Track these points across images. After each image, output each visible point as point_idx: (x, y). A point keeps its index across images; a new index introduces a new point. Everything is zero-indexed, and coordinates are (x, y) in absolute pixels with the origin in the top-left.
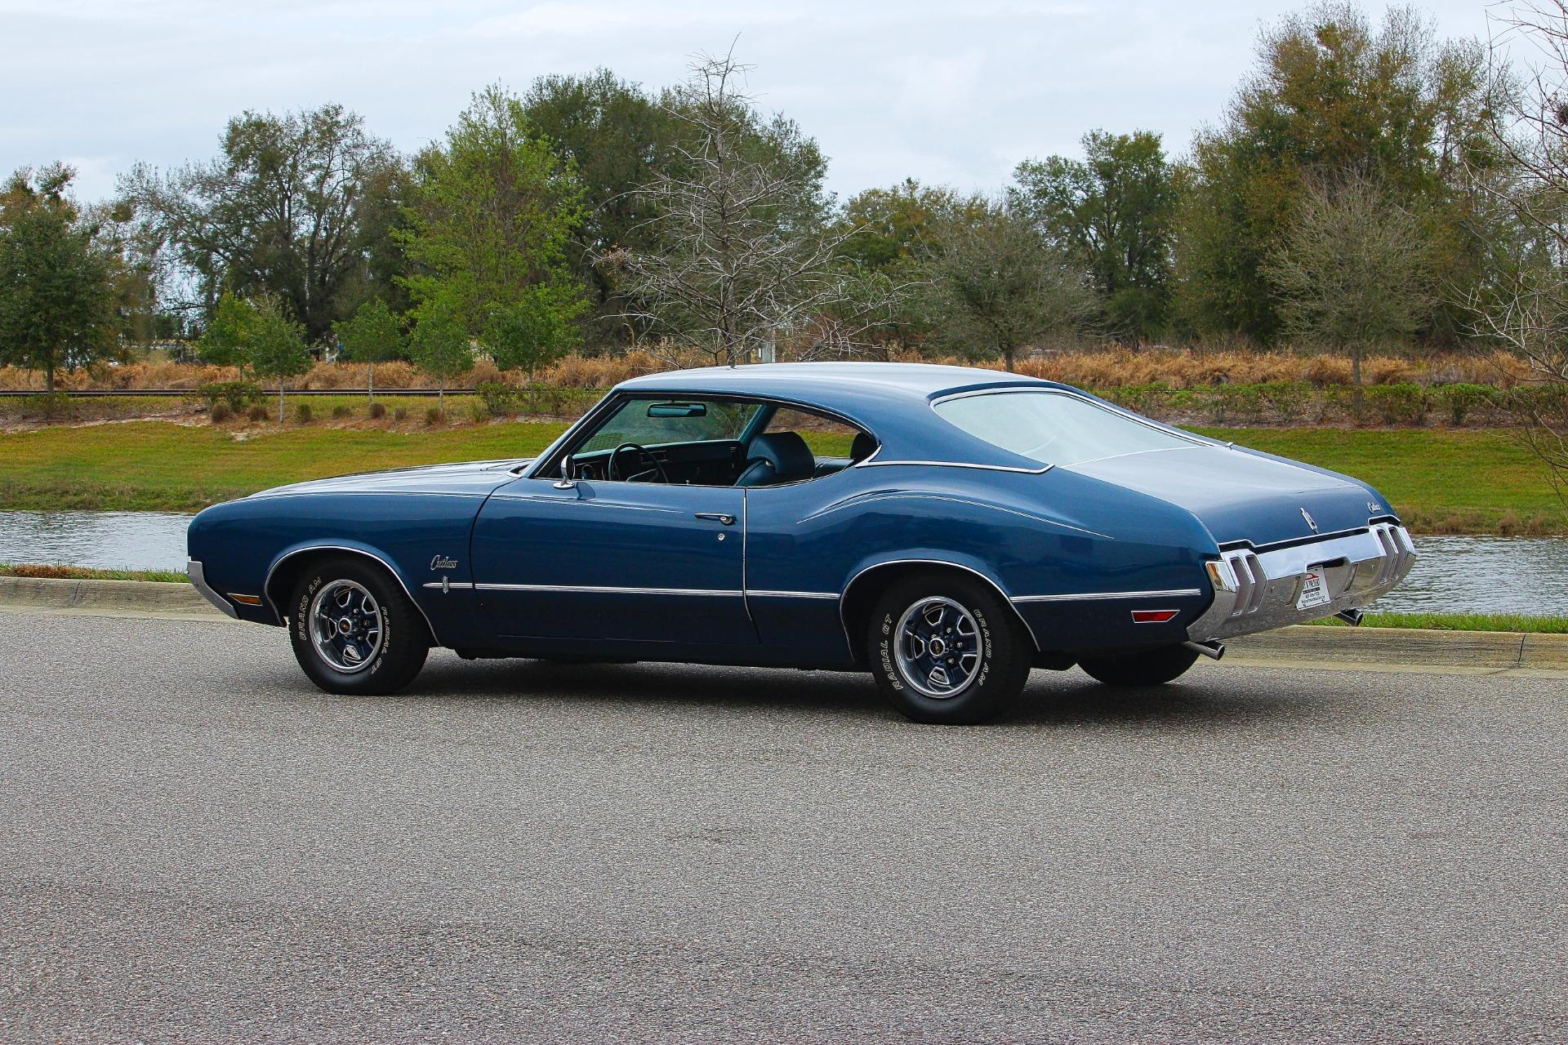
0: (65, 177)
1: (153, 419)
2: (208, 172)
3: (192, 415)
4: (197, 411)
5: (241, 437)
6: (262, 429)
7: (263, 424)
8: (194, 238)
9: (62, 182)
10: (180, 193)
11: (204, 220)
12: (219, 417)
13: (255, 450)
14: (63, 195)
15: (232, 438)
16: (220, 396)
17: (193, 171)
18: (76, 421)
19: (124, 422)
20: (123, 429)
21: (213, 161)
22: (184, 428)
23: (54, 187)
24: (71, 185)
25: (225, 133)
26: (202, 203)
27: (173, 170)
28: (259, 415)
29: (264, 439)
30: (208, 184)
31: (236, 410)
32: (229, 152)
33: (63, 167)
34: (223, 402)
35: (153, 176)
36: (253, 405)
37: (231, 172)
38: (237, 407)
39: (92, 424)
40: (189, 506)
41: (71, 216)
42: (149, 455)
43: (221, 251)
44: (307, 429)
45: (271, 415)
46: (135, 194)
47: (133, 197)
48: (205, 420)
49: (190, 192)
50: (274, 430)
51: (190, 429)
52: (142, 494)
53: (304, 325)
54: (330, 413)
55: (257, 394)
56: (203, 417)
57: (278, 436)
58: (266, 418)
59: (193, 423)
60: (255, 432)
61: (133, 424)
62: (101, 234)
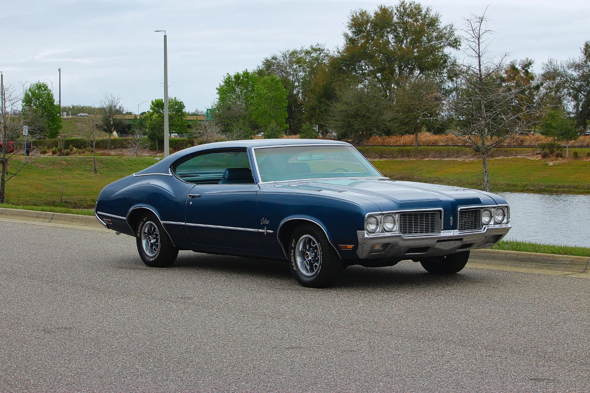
0: (530, 64)
1: (521, 157)
2: (578, 62)
3: (536, 155)
4: (537, 154)
5: (551, 164)
6: (560, 161)
7: (560, 159)
8: (571, 87)
9: (529, 65)
10: (566, 70)
11: (575, 80)
12: (545, 156)
13: (555, 169)
14: (529, 70)
15: (548, 164)
16: (546, 148)
17: (572, 62)
18: (492, 157)
19: (510, 157)
20: (508, 160)
21: (579, 58)
22: (531, 160)
23: (526, 67)
24: (532, 67)
25: (583, 47)
26: (575, 74)
27: (563, 61)
28: (560, 155)
29: (560, 165)
30: (577, 67)
31: (551, 153)
32: (585, 54)
33: (529, 60)
34: (547, 151)
35: (555, 63)
36: (557, 152)
37: (586, 62)
38: (552, 152)
39: (498, 158)
40: (525, 190)
41: (532, 78)
42: (516, 171)
43: (582, 92)
44: (577, 161)
45: (564, 155)
46: (549, 71)
47: (548, 71)
48: (539, 157)
49: (570, 70)
50: (564, 161)
51: (533, 160)
52: (509, 185)
53: (576, 121)
54: (586, 155)
55: (559, 147)
56: (539, 156)
57: (565, 164)
58: (562, 156)
59: (535, 158)
60: (557, 162)
61: (512, 158)
62: (544, 85)
